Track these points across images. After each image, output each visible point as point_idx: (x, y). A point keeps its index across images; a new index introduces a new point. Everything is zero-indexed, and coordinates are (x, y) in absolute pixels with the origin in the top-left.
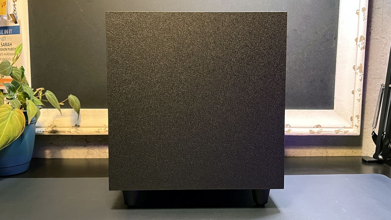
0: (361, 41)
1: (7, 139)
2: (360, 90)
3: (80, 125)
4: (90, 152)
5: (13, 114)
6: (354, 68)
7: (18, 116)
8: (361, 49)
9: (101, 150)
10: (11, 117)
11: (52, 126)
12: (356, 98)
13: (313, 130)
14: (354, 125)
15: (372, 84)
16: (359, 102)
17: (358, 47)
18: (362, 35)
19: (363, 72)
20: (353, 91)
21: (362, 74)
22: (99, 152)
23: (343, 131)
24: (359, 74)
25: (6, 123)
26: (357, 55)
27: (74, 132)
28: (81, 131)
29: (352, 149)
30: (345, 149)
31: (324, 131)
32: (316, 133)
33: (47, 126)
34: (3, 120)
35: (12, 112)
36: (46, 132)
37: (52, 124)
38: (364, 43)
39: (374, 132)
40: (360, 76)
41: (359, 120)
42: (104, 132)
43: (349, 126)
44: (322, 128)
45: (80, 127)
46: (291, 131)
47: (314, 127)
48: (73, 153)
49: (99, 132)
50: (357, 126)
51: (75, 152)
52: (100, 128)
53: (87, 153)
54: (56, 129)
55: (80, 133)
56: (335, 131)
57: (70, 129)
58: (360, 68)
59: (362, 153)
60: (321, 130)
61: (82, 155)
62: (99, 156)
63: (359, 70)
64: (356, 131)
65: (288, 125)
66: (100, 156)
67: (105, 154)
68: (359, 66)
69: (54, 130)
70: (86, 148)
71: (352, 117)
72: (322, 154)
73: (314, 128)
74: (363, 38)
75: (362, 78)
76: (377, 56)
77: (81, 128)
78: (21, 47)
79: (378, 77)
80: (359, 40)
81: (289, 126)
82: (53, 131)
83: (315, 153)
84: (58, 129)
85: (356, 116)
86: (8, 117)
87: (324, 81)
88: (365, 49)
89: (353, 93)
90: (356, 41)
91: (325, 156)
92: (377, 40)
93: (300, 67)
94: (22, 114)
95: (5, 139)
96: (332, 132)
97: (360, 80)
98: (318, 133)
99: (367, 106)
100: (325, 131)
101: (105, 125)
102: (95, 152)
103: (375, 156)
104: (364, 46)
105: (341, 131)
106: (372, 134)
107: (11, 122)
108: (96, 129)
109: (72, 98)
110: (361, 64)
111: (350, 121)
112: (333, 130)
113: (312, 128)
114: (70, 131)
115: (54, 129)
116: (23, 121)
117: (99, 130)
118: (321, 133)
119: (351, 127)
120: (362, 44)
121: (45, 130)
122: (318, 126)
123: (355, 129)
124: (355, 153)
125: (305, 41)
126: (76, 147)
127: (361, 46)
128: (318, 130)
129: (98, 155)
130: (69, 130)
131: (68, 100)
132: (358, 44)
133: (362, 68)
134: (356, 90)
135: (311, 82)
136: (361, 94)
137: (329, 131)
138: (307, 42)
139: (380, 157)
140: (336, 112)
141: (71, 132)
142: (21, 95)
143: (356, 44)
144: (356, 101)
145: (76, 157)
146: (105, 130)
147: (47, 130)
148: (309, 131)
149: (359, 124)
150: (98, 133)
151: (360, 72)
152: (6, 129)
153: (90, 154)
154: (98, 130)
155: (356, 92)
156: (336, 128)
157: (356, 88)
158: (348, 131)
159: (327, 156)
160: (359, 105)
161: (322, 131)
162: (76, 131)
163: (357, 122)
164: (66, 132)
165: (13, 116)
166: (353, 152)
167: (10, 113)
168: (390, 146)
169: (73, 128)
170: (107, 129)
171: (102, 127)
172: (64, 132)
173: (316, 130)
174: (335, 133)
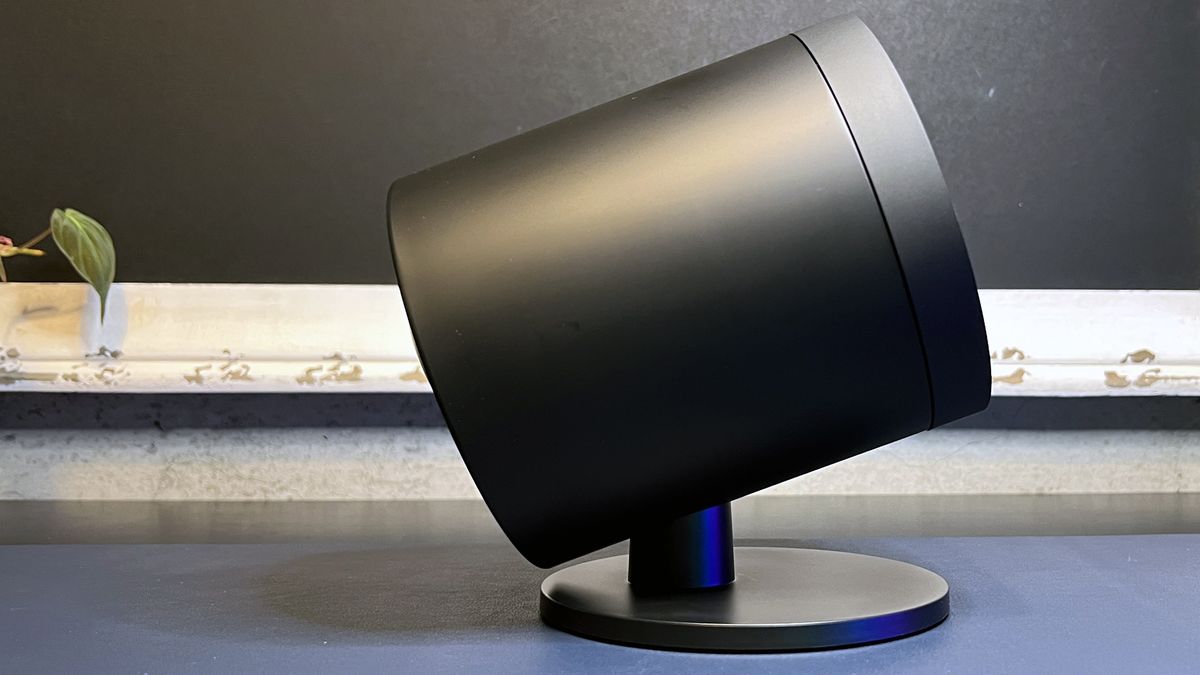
3: (125, 348)
4: (172, 475)
11: (1, 354)
13: (1120, 376)
22: (214, 477)
28: (120, 375)
31: (1166, 378)
32: (1135, 383)
42: (224, 378)
44: (1159, 363)
45: (121, 357)
46: (1025, 377)
47: (1124, 361)
48: (101, 479)
49: (200, 381)
51: (111, 475)
52: (205, 363)
53: (163, 479)
54: (15, 367)
55: (120, 383)
57: (75, 367)
60: (1154, 374)
61: (141, 488)
62: (212, 491)
65: (1013, 352)
66: (218, 492)
67: (238, 483)
69: (8, 369)
72: (1157, 485)
73: (1125, 366)
77: (124, 363)
81: (1016, 355)
83: (1130, 478)
84: (24, 367)
91: (1172, 490)
98: (1141, 386)
100: (1173, 378)
101: (226, 351)
102: (196, 477)
108: (189, 368)
113: (1114, 363)
114: (76, 375)
115: (9, 364)
117: (202, 373)
118: (1154, 388)
122: (1141, 357)
128: (1140, 374)
129: (208, 488)
130: (70, 372)
137: (1189, 378)
141: (81, 377)
145: (115, 494)
146: (227, 371)
148: (1104, 378)
150: (194, 384)
153: (172, 482)
159: (1178, 493)
161: (1161, 378)
162: (100, 377)
164: (60, 377)
169: (91, 364)
170: (234, 368)
171: (212, 359)
172: (50, 378)
173: (1133, 372)
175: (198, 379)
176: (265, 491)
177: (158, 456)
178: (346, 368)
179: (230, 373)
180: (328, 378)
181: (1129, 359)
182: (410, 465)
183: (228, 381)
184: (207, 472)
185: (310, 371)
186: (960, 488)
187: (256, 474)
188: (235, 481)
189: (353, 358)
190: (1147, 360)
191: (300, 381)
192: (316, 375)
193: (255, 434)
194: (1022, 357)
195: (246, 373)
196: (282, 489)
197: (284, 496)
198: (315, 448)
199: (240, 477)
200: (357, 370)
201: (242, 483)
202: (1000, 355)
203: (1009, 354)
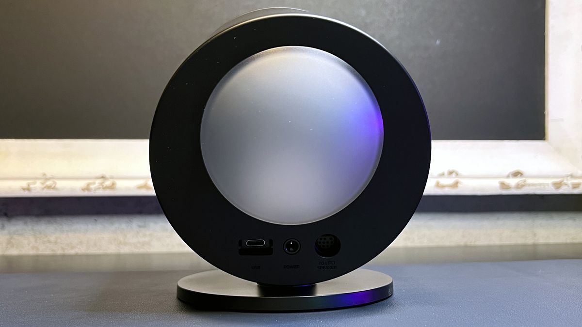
4: (13, 241)
13: (507, 184)
22: (36, 242)
31: (530, 185)
32: (514, 189)
42: (43, 189)
43: (580, 173)
44: (525, 177)
46: (459, 185)
47: (508, 177)
52: (33, 181)
53: (8, 243)
56: (554, 184)
60: (523, 183)
62: (35, 249)
73: (509, 179)
81: (454, 174)
91: (531, 242)
96: (547, 186)
98: (517, 189)
100: (534, 185)
101: (44, 174)
102: (26, 242)
108: (24, 184)
113: (503, 177)
117: (31, 186)
118: (523, 190)
122: (517, 174)
128: (516, 183)
137: (540, 185)
146: (45, 185)
148: (498, 185)
150: (27, 192)
153: (13, 245)
158: (580, 184)
161: (527, 185)
170: (49, 183)
171: (37, 178)
173: (513, 182)
174: (552, 188)
175: (29, 189)
176: (63, 249)
177: (5, 232)
178: (108, 183)
180: (99, 188)
181: (510, 176)
182: (141, 234)
183: (45, 191)
184: (32, 239)
185: (88, 185)
186: (426, 243)
189: (112, 178)
190: (519, 175)
191: (83, 190)
192: (92, 187)
193: (59, 219)
194: (457, 174)
195: (55, 186)
196: (72, 248)
197: (72, 252)
198: (90, 226)
199: (50, 242)
200: (113, 184)
202: (446, 173)
203: (451, 173)
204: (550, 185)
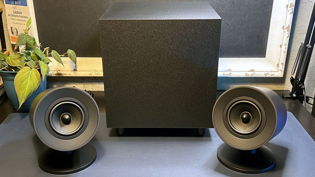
0: (291, 8)
1: (30, 92)
2: (286, 44)
3: (77, 69)
4: (85, 87)
5: (31, 73)
6: (283, 28)
7: (35, 74)
8: (290, 14)
9: (93, 85)
10: (31, 75)
11: (57, 70)
12: (282, 51)
13: (248, 74)
14: (279, 70)
15: (297, 38)
16: (284, 53)
17: (288, 11)
18: (292, 3)
19: (290, 31)
20: (281, 45)
21: (289, 32)
22: (92, 87)
23: (270, 74)
24: (287, 32)
25: (28, 81)
26: (286, 18)
27: (73, 74)
29: (277, 85)
30: (272, 85)
31: (256, 74)
32: (250, 75)
33: (53, 70)
34: (26, 79)
35: (31, 71)
36: (53, 74)
37: (57, 69)
38: (293, 9)
39: (292, 77)
40: (287, 34)
41: (283, 66)
42: (95, 74)
43: (275, 70)
44: (255, 72)
46: (231, 74)
49: (91, 75)
50: (282, 71)
52: (92, 72)
53: (84, 87)
54: (60, 73)
55: (78, 75)
56: (264, 74)
57: (70, 72)
58: (288, 28)
59: (284, 88)
60: (254, 74)
62: (92, 89)
63: (287, 30)
64: (280, 74)
68: (287, 27)
70: (82, 84)
71: (278, 64)
73: (249, 72)
74: (292, 6)
75: (288, 35)
76: (304, 16)
77: (78, 72)
78: (30, 20)
79: (303, 32)
80: (289, 6)
82: (58, 74)
84: (62, 72)
85: (281, 63)
86: (28, 76)
87: (259, 37)
88: (293, 13)
89: (281, 46)
90: (286, 7)
92: (305, 4)
93: (242, 26)
94: (37, 72)
95: (29, 92)
96: (262, 75)
97: (287, 37)
99: (292, 55)
100: (257, 74)
101: (95, 70)
102: (89, 87)
103: (291, 94)
104: (292, 11)
105: (269, 74)
106: (291, 78)
107: (31, 79)
108: (89, 73)
109: (70, 52)
110: (289, 25)
111: (277, 67)
112: (263, 73)
113: (247, 72)
115: (59, 72)
116: (39, 78)
118: (253, 76)
119: (277, 71)
120: (291, 10)
121: (52, 73)
122: (252, 71)
123: (279, 73)
124: (279, 88)
125: (247, 6)
126: (75, 83)
127: (291, 11)
128: (251, 74)
129: (91, 89)
130: (69, 73)
131: (67, 53)
132: (288, 10)
133: (290, 28)
134: (283, 45)
135: (250, 37)
136: (286, 48)
137: (260, 74)
138: (248, 7)
139: (294, 95)
140: (267, 59)
141: (71, 74)
142: (35, 56)
143: (287, 10)
144: (283, 53)
147: (53, 73)
148: (245, 74)
149: (283, 69)
151: (287, 31)
152: (28, 85)
154: (91, 73)
155: (283, 46)
156: (265, 72)
157: (283, 43)
158: (274, 74)
160: (284, 56)
162: (74, 74)
163: (282, 68)
164: (68, 74)
165: (32, 75)
166: (277, 87)
167: (30, 72)
168: (302, 87)
169: (73, 72)
170: (97, 73)
172: (66, 74)
174: (264, 75)
176: (101, 89)
179: (96, 74)
183: (96, 75)
187: (99, 87)
188: (96, 88)
194: (231, 71)
201: (97, 88)
202: (227, 70)
203: (229, 70)
204: (263, 75)
